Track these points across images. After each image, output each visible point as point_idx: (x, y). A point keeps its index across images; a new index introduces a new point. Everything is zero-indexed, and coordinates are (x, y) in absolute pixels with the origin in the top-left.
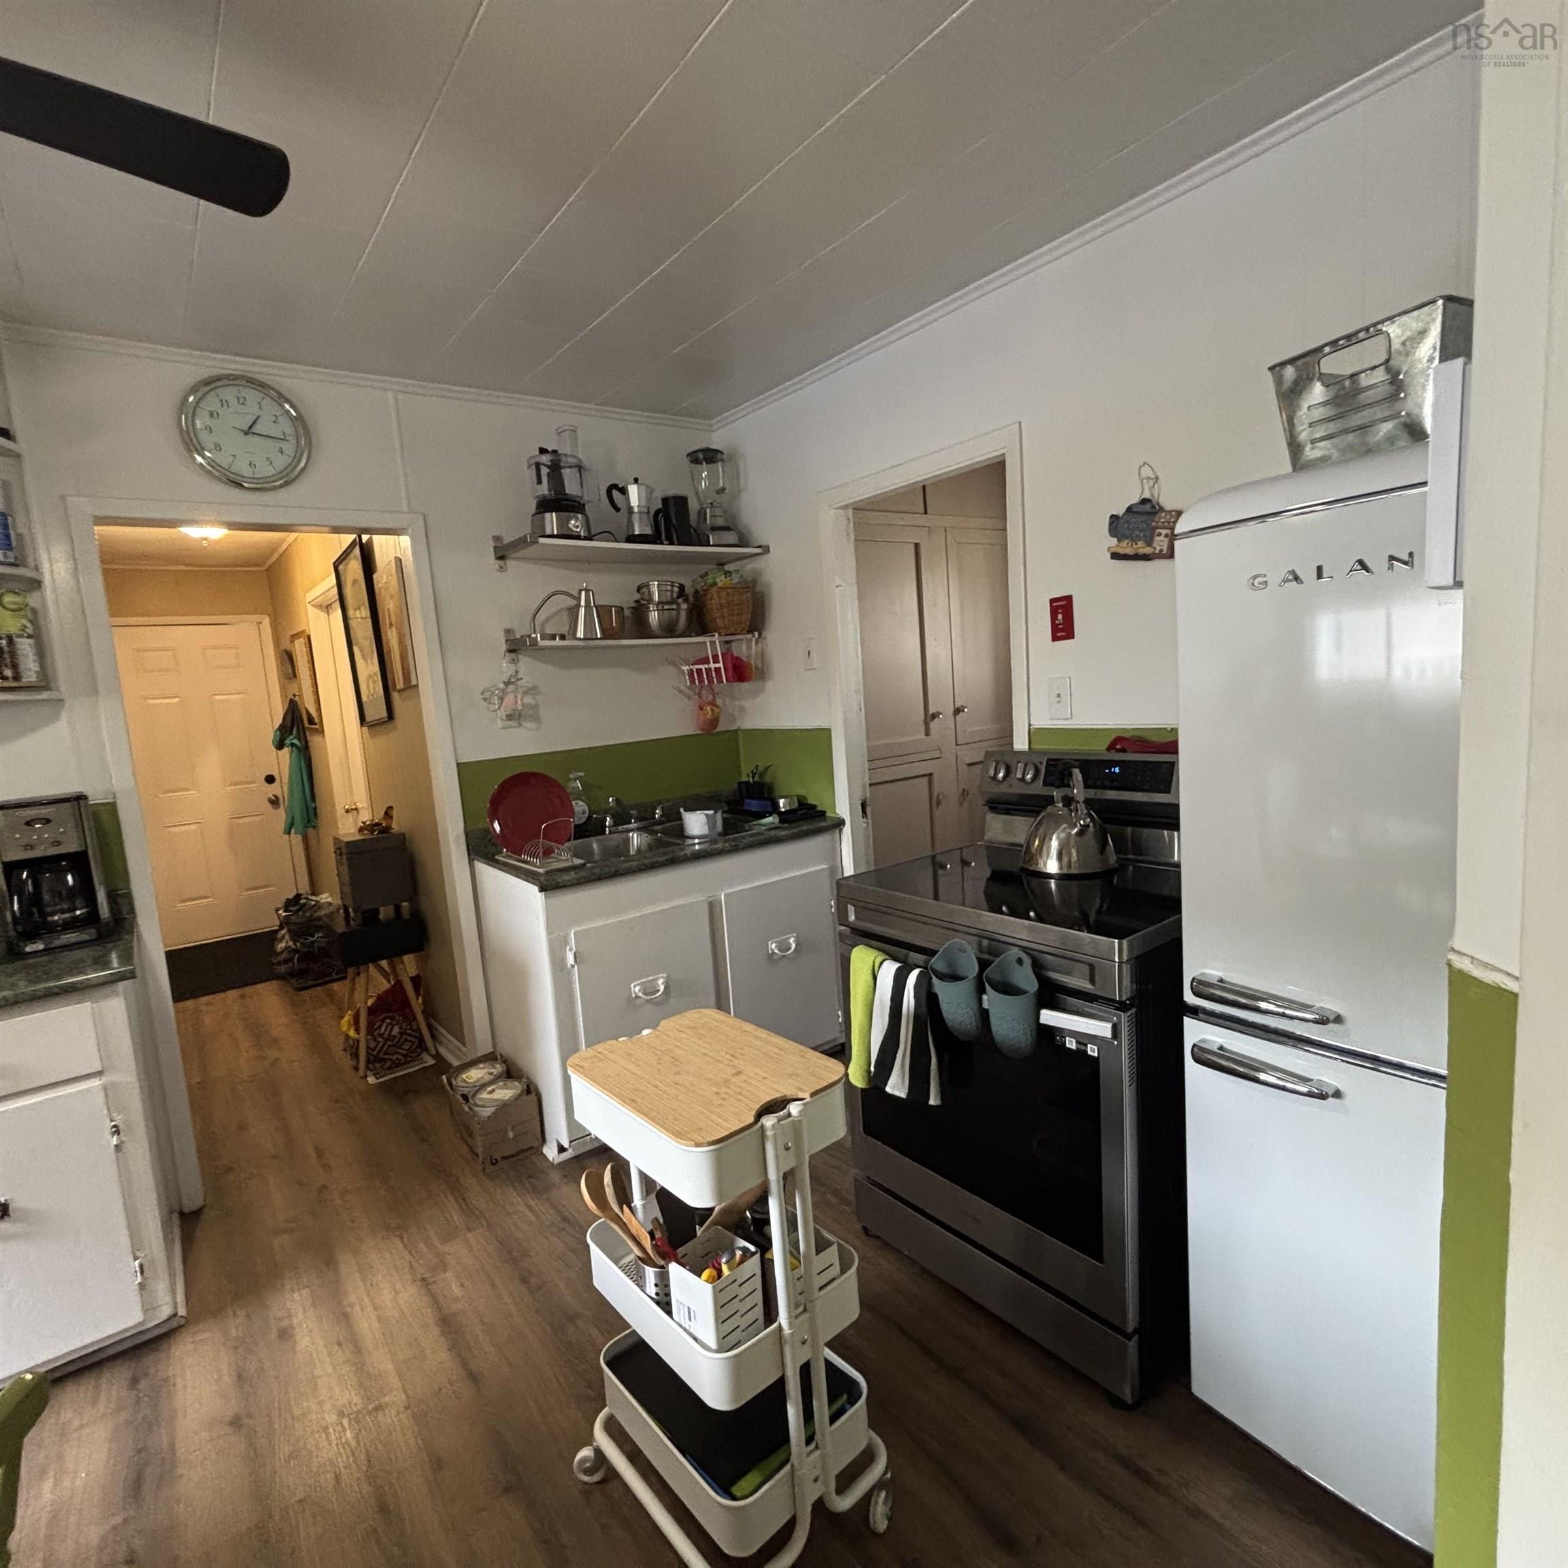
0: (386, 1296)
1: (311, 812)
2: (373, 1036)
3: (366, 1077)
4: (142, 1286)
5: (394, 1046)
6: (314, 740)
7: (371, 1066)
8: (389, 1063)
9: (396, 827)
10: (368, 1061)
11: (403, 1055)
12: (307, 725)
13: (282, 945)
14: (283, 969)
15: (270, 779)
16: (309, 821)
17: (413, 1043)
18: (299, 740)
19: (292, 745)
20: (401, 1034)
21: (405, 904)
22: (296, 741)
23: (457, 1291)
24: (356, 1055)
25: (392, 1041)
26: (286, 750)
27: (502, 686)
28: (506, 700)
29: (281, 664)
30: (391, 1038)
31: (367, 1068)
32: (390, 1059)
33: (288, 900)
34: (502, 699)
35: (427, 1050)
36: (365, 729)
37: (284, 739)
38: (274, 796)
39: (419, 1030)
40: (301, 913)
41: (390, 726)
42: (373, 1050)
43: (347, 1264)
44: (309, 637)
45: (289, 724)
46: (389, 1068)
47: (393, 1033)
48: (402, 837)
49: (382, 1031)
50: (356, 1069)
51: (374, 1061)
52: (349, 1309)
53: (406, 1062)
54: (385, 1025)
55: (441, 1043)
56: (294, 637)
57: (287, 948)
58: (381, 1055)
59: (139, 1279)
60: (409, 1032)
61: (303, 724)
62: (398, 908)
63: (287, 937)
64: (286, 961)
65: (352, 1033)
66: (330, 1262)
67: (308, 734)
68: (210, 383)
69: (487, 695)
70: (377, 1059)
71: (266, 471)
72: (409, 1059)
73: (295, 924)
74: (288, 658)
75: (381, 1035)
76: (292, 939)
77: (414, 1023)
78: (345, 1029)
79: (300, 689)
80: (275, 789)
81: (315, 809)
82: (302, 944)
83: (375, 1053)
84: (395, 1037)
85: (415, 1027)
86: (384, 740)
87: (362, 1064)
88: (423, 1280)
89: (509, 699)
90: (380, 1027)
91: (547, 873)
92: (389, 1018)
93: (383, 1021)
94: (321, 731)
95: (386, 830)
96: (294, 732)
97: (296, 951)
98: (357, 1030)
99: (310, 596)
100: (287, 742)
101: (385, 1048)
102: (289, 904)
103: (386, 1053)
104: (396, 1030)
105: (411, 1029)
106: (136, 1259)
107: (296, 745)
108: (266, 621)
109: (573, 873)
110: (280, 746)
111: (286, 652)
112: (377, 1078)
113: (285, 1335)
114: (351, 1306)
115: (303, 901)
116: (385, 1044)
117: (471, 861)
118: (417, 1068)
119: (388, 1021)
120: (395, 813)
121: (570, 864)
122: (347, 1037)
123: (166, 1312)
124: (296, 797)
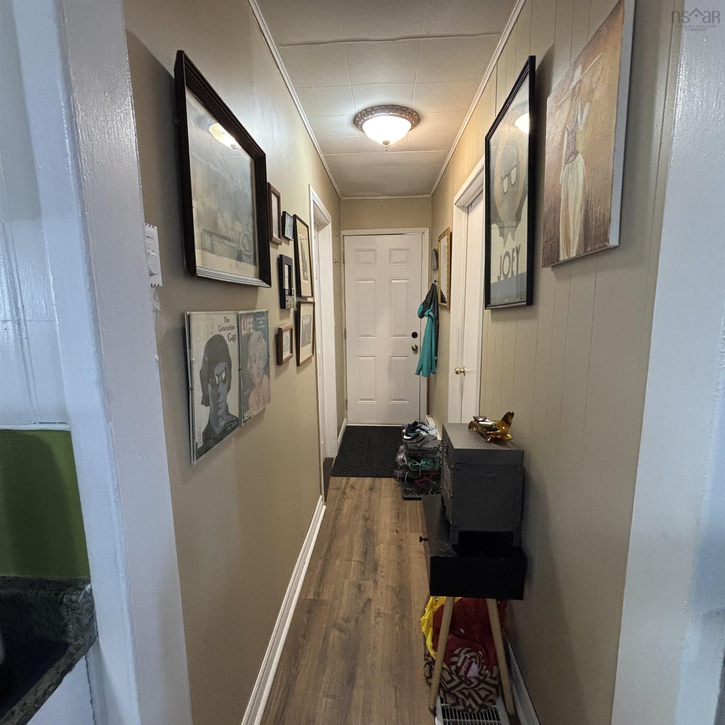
5: (469, 689)
6: (443, 314)
8: (461, 706)
10: (440, 690)
13: (401, 457)
15: (414, 335)
20: (479, 680)
26: (425, 319)
29: (431, 260)
32: (463, 702)
35: (504, 702)
38: (416, 346)
40: (414, 441)
44: (451, 234)
51: (446, 693)
56: (440, 237)
57: (403, 461)
60: (488, 680)
70: (450, 693)
72: (484, 709)
74: (436, 254)
75: (457, 670)
79: (440, 276)
80: (417, 342)
82: (411, 465)
84: (472, 680)
90: (458, 657)
92: (468, 648)
94: (448, 308)
97: (407, 468)
107: (431, 317)
108: (427, 231)
111: (435, 250)
116: (460, 683)
119: (468, 653)
124: (427, 351)
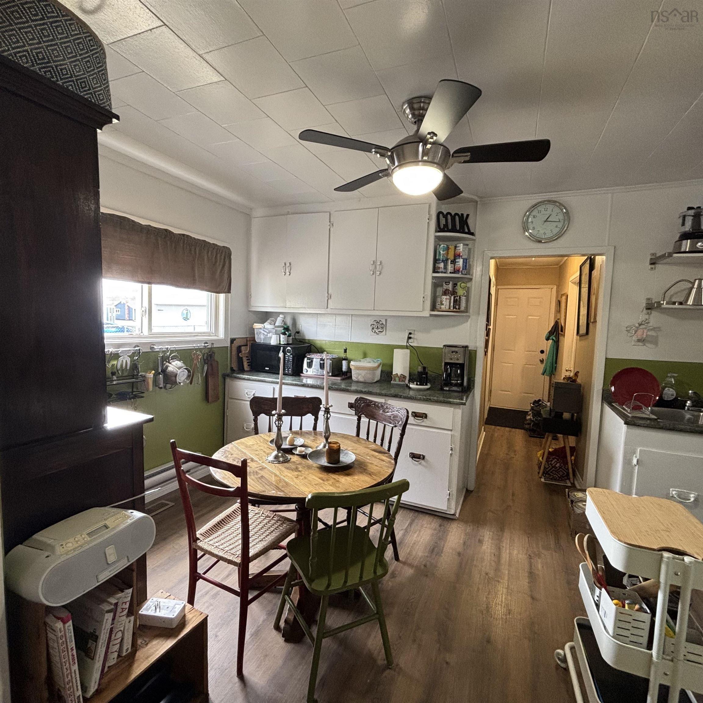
0: (515, 552)
1: (554, 368)
2: (548, 463)
3: (541, 478)
4: (448, 499)
5: (555, 471)
6: (561, 338)
7: (544, 475)
8: (552, 477)
9: (579, 381)
10: (543, 473)
11: (558, 477)
12: (560, 332)
13: (528, 417)
14: (527, 426)
15: (542, 352)
16: (552, 371)
17: (564, 474)
18: (556, 338)
19: (553, 339)
20: (560, 468)
21: (576, 414)
22: (554, 338)
23: (540, 566)
24: (540, 468)
25: (555, 469)
27: (637, 325)
28: (637, 333)
29: (556, 305)
30: (555, 467)
31: (543, 475)
32: (553, 476)
33: (535, 400)
34: (636, 332)
35: (569, 479)
36: (578, 337)
37: (550, 336)
38: (543, 359)
39: (568, 469)
40: (538, 407)
41: (586, 337)
42: (547, 469)
43: (507, 534)
44: (567, 296)
45: (553, 331)
46: (551, 479)
47: (556, 466)
48: (580, 385)
49: (553, 462)
50: (539, 473)
51: (546, 473)
52: (501, 547)
53: (558, 480)
54: (554, 461)
55: (577, 480)
56: (562, 295)
57: (530, 419)
58: (549, 472)
59: (448, 497)
60: (563, 468)
61: (559, 331)
62: (573, 416)
63: (531, 414)
64: (529, 424)
65: (541, 459)
66: (502, 530)
67: (560, 335)
68: (535, 206)
69: (628, 329)
70: (547, 473)
71: (549, 235)
72: (561, 479)
73: (535, 410)
74: (559, 303)
75: (551, 464)
76: (533, 416)
77: (566, 466)
78: (539, 456)
79: (560, 316)
80: (544, 356)
81: (556, 367)
82: (536, 419)
83: (547, 470)
84: (557, 468)
85: (566, 468)
86: (584, 343)
87: (541, 471)
88: (529, 555)
89: (640, 332)
90: (552, 461)
91: (633, 417)
92: (556, 458)
93: (554, 459)
94: (564, 336)
95: (574, 381)
96: (555, 334)
97: (533, 421)
98: (543, 458)
99: (571, 279)
100: (551, 338)
101: (551, 470)
102: (535, 402)
103: (551, 472)
104: (558, 465)
105: (564, 467)
106: (449, 490)
108: (555, 287)
109: (648, 421)
110: (547, 339)
111: (559, 301)
112: (545, 480)
113: (480, 542)
114: (503, 547)
115: (540, 403)
116: (552, 468)
117: (602, 402)
118: (563, 484)
119: (556, 460)
120: (579, 374)
121: (648, 417)
122: (539, 460)
123: (452, 512)
124: (550, 360)
